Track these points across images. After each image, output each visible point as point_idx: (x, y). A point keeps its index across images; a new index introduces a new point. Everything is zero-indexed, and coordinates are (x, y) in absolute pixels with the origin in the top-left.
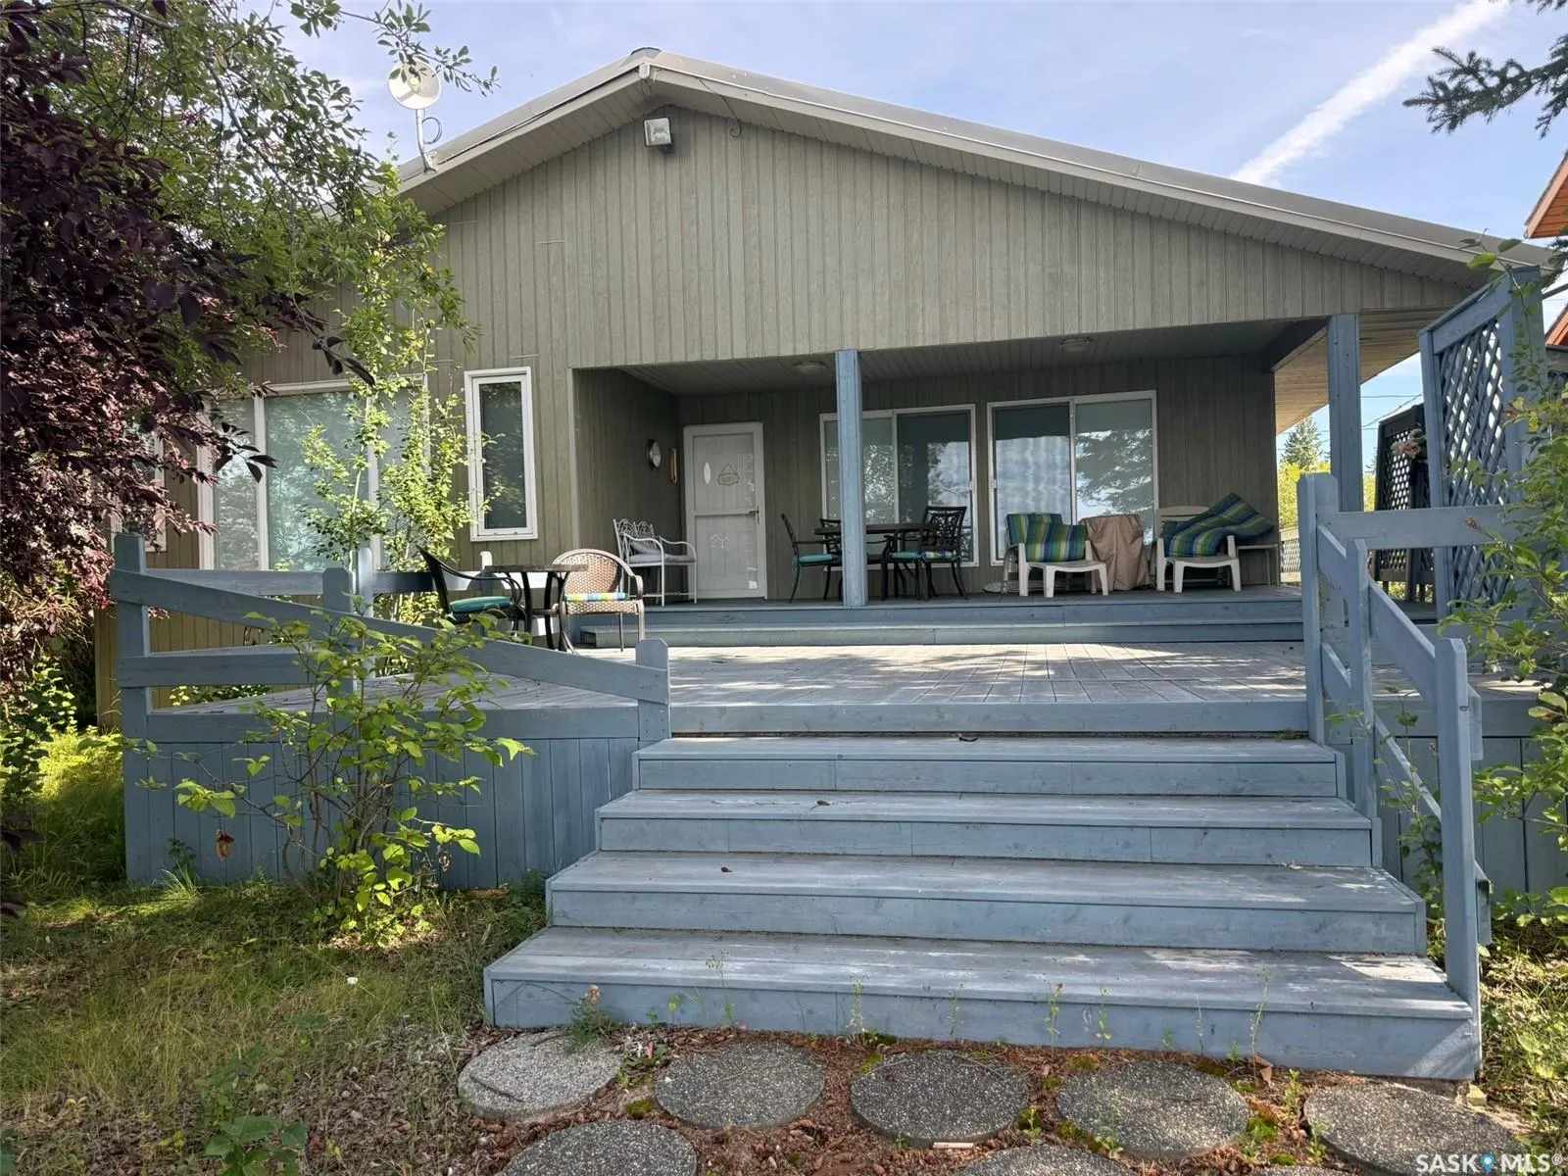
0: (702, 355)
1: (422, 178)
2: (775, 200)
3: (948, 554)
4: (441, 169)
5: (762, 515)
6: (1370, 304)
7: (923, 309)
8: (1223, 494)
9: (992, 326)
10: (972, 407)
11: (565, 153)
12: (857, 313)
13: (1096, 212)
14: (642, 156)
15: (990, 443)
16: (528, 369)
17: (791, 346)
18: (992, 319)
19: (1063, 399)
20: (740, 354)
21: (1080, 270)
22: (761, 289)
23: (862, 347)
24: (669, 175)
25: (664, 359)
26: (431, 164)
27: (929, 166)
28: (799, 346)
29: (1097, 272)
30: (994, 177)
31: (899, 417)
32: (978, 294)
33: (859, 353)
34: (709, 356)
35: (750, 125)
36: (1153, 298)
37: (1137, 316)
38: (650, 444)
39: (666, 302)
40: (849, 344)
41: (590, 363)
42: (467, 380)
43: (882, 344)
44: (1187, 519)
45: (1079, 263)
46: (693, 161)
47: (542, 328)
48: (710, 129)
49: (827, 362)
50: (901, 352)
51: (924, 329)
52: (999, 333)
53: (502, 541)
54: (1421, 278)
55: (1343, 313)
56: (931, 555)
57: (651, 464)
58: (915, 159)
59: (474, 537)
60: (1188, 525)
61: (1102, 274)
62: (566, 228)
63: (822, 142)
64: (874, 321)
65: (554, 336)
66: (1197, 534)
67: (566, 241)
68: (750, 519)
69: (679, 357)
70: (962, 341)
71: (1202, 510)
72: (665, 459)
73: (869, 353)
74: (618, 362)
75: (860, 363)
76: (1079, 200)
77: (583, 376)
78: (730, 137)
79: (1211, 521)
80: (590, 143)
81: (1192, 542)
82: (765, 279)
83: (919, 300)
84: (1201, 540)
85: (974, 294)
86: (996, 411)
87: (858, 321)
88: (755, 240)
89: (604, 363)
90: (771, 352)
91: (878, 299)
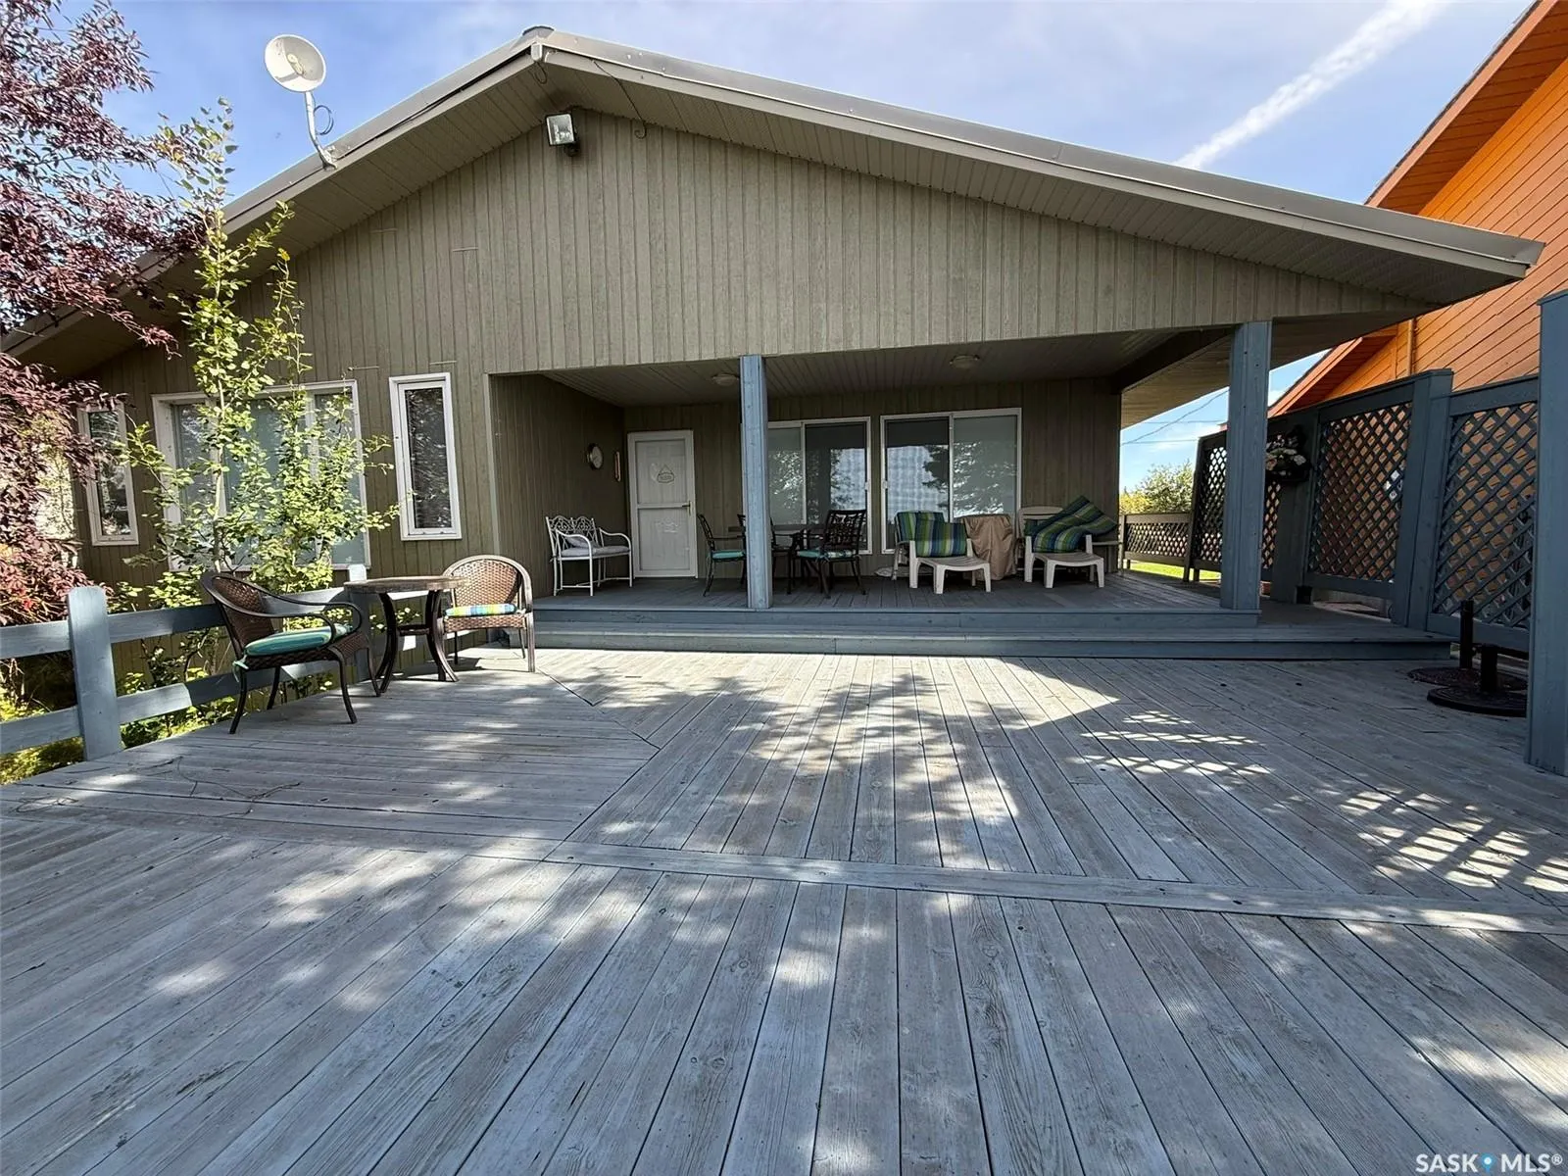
0: (610, 361)
1: (324, 175)
2: (680, 205)
3: (849, 553)
4: (340, 166)
5: (693, 509)
6: (1284, 312)
7: (827, 314)
8: (1074, 496)
9: (895, 331)
10: (868, 419)
11: (476, 159)
12: (762, 319)
13: (1003, 213)
14: (550, 160)
15: (883, 450)
16: (447, 375)
17: (696, 352)
18: (896, 324)
19: (945, 414)
20: (647, 359)
21: (984, 275)
22: (667, 294)
23: (767, 352)
24: (578, 180)
25: (574, 365)
26: (329, 159)
27: (834, 167)
28: (705, 352)
29: (1002, 278)
30: (900, 178)
31: (807, 427)
32: (882, 299)
33: (764, 359)
34: (617, 362)
35: (654, 126)
36: (1058, 307)
37: (1041, 324)
38: (590, 449)
39: (576, 308)
40: (753, 349)
41: (504, 369)
42: (393, 387)
43: (787, 350)
44: (1047, 517)
45: (984, 268)
46: (600, 165)
47: (460, 333)
48: (617, 131)
49: (732, 367)
50: (804, 357)
51: (828, 335)
52: (903, 341)
53: (429, 541)
54: (1340, 284)
55: (1255, 320)
56: (833, 555)
57: (592, 466)
58: (819, 160)
59: (405, 536)
60: (1049, 522)
61: (1006, 280)
62: (479, 234)
63: (725, 143)
64: (778, 325)
65: (471, 341)
66: (1058, 533)
67: (479, 247)
68: (682, 512)
69: (588, 363)
70: (865, 347)
71: (1059, 510)
72: (608, 460)
73: (774, 358)
74: (531, 367)
75: (765, 370)
76: (986, 203)
77: (500, 381)
78: (635, 139)
79: (1066, 520)
80: (500, 148)
81: (1055, 539)
82: (671, 283)
83: (823, 306)
84: (1062, 538)
85: (878, 300)
86: (888, 423)
87: (762, 326)
88: (660, 245)
89: (518, 369)
90: (677, 357)
91: (782, 304)
